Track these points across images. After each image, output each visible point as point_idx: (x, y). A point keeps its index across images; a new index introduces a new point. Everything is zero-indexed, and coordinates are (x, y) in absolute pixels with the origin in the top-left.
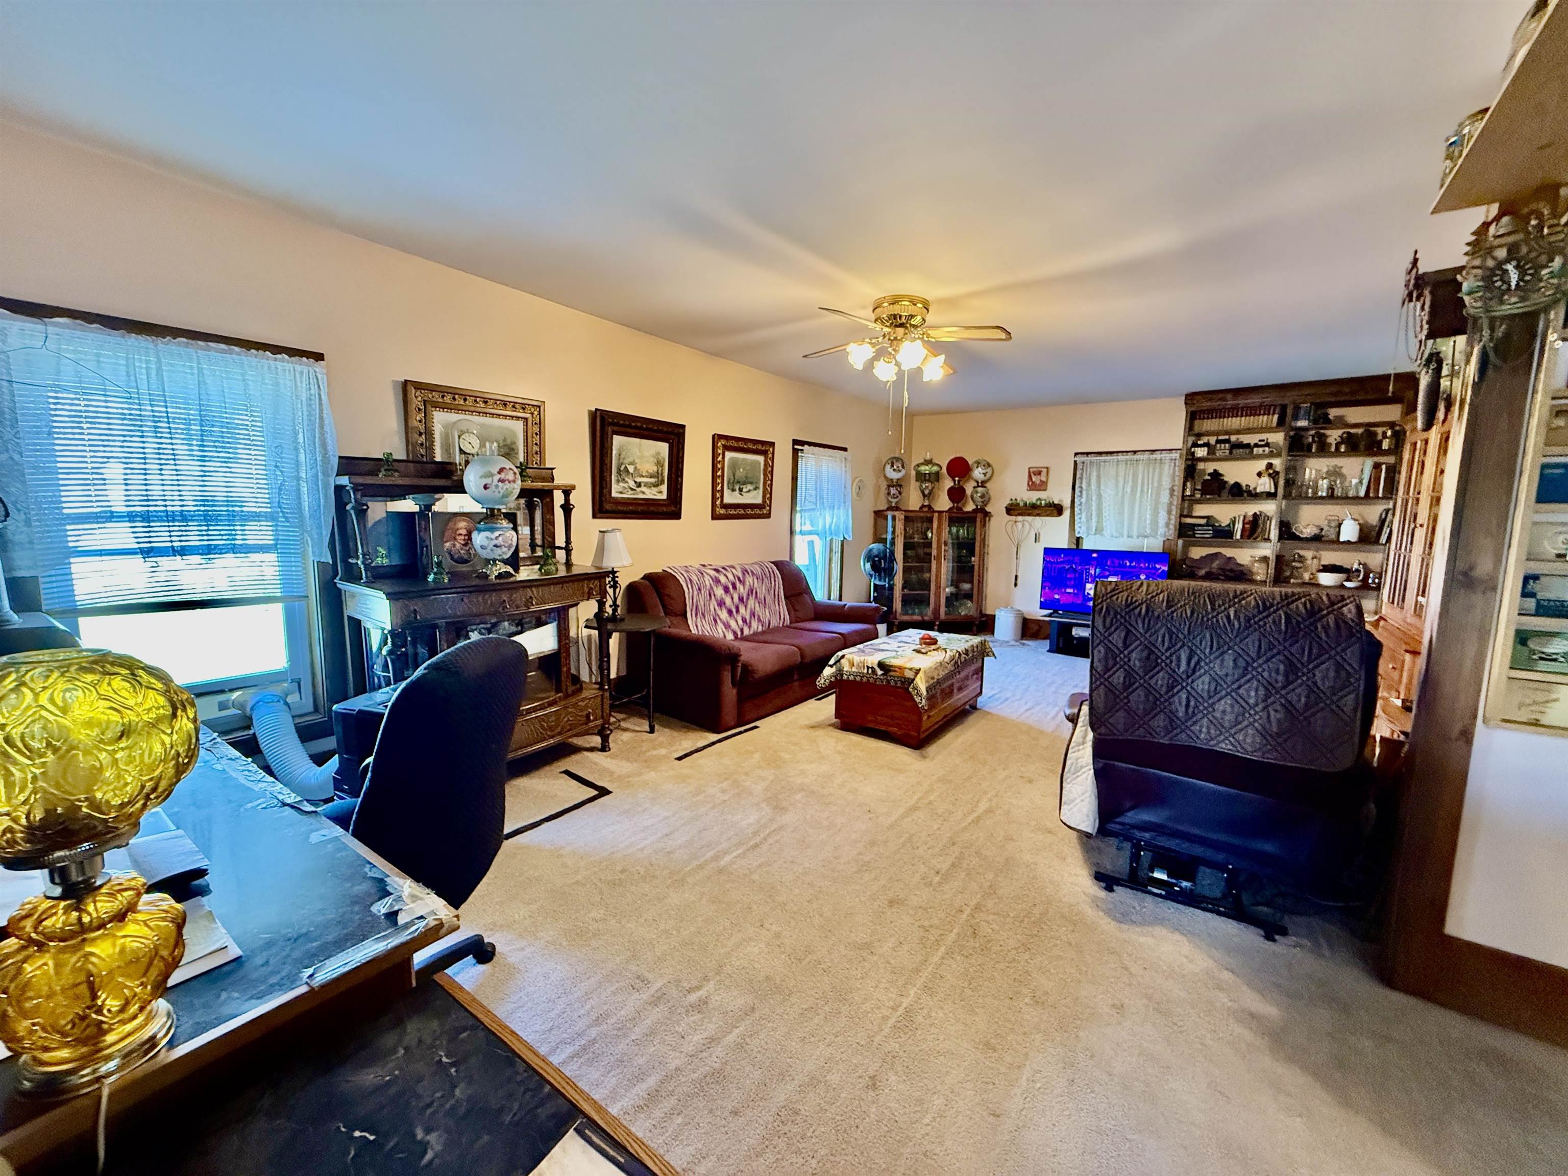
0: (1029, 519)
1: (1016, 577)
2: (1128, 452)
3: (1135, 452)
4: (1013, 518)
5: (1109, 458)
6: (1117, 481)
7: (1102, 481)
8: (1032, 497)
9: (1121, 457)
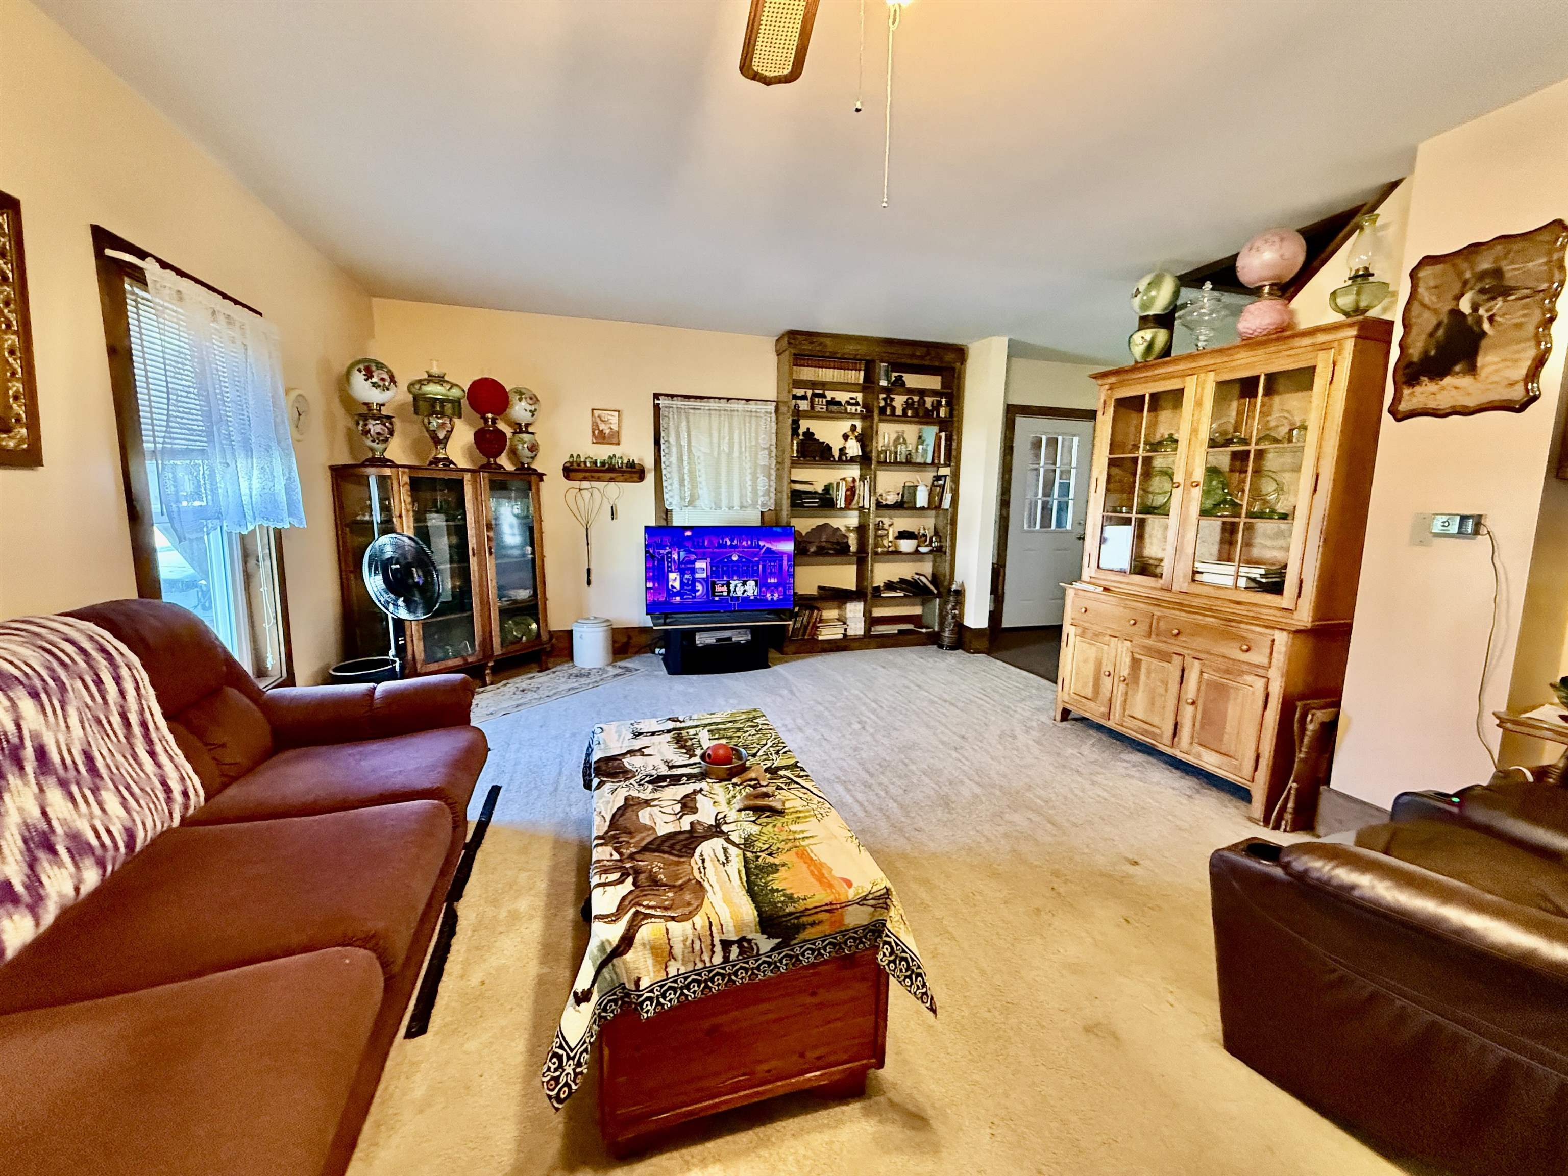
0: (600, 485)
1: (589, 570)
2: (720, 398)
3: (728, 399)
4: (576, 484)
5: (698, 404)
6: (711, 435)
7: (693, 433)
8: (602, 453)
9: (713, 404)
